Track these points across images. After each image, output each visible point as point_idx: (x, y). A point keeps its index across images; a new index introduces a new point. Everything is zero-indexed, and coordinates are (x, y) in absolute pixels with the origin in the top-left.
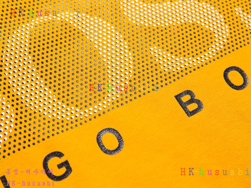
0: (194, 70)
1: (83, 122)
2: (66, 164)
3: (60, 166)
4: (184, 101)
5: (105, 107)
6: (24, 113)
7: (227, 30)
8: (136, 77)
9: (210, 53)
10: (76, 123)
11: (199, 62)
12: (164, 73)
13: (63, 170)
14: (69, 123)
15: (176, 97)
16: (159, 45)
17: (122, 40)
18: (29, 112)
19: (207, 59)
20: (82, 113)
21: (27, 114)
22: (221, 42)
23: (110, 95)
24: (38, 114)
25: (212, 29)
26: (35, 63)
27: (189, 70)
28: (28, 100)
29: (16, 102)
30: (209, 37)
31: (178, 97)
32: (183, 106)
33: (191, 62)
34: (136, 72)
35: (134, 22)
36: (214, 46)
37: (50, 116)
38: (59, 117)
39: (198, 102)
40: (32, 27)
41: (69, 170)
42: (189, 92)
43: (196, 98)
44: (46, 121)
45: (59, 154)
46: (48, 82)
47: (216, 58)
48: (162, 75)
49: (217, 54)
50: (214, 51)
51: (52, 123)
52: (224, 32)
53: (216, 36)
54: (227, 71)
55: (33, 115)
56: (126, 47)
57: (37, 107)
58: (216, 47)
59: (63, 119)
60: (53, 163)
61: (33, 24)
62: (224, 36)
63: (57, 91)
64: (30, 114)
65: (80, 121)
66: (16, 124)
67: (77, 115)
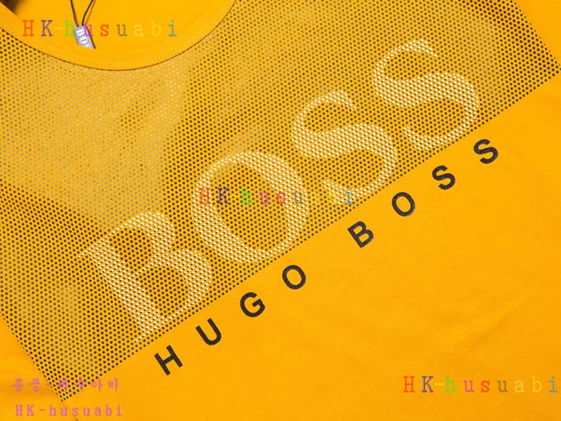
0: (365, 200)
1: (269, 262)
2: (259, 302)
3: (254, 304)
4: (357, 233)
5: (287, 246)
6: (219, 263)
7: (396, 154)
8: (312, 214)
9: (380, 180)
10: (264, 264)
11: (369, 192)
12: (337, 207)
13: (258, 307)
14: (257, 264)
15: (349, 229)
16: (331, 178)
17: (296, 176)
18: (222, 261)
19: (376, 187)
20: (268, 254)
21: (221, 263)
22: (390, 168)
23: (290, 234)
24: (230, 261)
25: (381, 154)
26: (220, 213)
27: (360, 200)
28: (219, 250)
29: (210, 254)
30: (377, 163)
31: (351, 230)
32: (356, 237)
33: (361, 193)
34: (312, 209)
35: (306, 155)
36: (383, 173)
37: (240, 261)
38: (249, 261)
39: (370, 233)
40: (211, 175)
41: (263, 307)
42: (361, 224)
43: (367, 229)
44: (238, 267)
45: (253, 295)
46: (234, 229)
47: (384, 185)
48: (336, 209)
49: (386, 180)
50: (383, 177)
51: (243, 267)
52: (392, 156)
53: (385, 161)
54: (395, 198)
55: (226, 263)
56: (301, 183)
57: (228, 255)
58: (385, 174)
59: (251, 262)
60: (249, 302)
61: (212, 171)
62: (393, 161)
63: (244, 236)
64: (224, 263)
65: (266, 262)
66: (213, 275)
67: (264, 256)
